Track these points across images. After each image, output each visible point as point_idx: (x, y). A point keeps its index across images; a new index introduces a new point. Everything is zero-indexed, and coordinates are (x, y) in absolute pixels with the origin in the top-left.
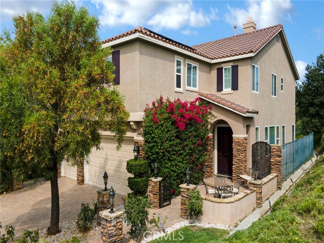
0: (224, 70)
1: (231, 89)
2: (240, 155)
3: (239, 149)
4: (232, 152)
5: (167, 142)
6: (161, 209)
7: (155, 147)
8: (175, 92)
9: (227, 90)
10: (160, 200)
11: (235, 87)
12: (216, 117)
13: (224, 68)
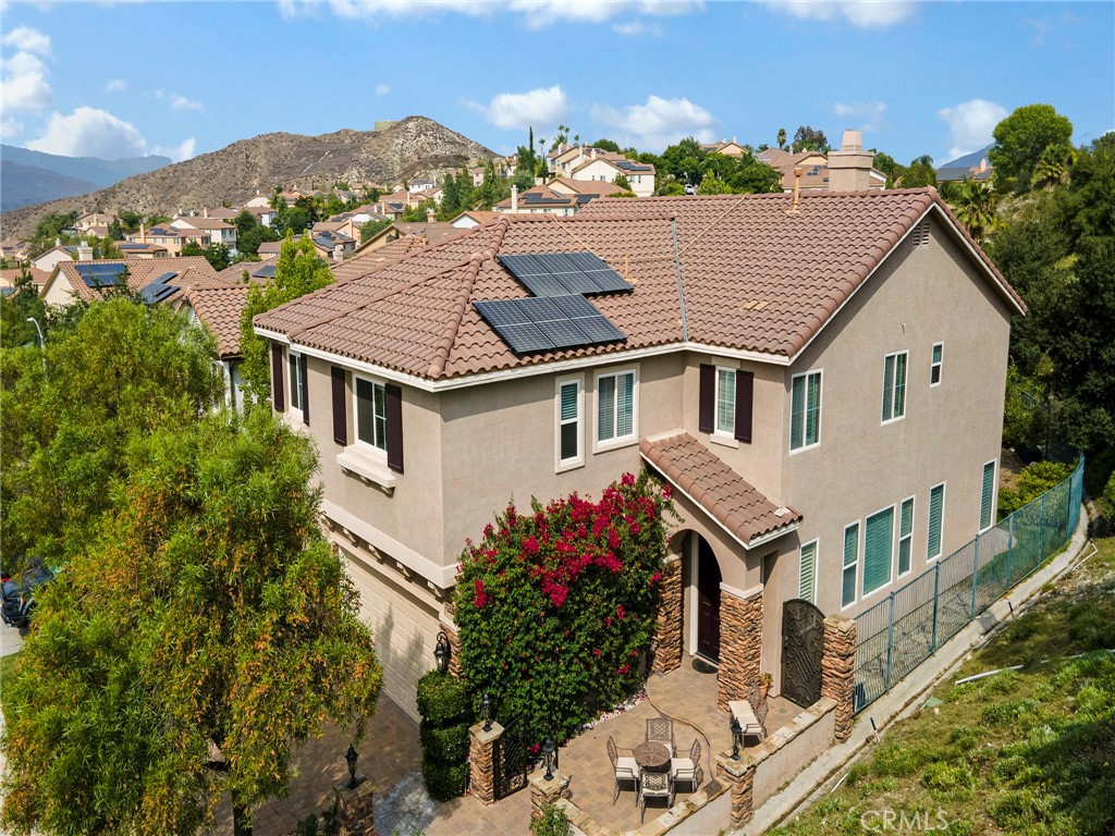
0: (717, 374)
1: (733, 434)
2: (736, 642)
3: (734, 626)
4: (719, 628)
5: (519, 637)
6: (498, 802)
7: (484, 657)
8: (558, 474)
9: (724, 434)
10: (495, 782)
11: (744, 433)
12: (683, 521)
13: (718, 368)
